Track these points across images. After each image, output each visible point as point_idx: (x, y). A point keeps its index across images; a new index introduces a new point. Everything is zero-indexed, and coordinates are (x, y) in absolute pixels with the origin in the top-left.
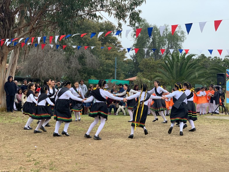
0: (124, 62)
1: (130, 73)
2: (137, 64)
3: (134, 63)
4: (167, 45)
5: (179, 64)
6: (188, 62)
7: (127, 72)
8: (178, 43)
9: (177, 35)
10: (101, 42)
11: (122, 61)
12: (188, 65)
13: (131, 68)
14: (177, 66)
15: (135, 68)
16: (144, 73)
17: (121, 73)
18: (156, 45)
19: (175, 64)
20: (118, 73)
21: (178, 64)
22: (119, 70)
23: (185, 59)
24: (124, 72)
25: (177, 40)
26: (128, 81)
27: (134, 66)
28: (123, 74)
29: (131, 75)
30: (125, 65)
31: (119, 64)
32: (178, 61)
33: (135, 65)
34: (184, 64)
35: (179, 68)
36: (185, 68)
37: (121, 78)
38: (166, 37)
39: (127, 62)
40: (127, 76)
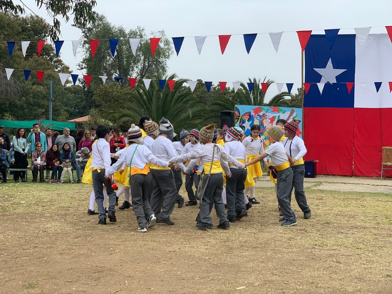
0: (66, 89)
9: (159, 46)
11: (63, 88)
14: (158, 98)
15: (87, 101)
17: (61, 110)
18: (123, 62)
19: (154, 95)
21: (160, 94)
22: (58, 104)
24: (66, 108)
28: (66, 110)
29: (79, 113)
32: (160, 91)
33: (86, 96)
35: (161, 102)
38: (140, 49)
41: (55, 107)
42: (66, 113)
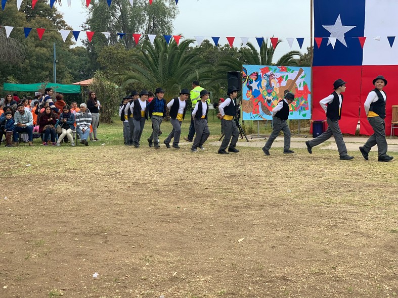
0: (70, 51)
1: (82, 73)
2: (94, 57)
3: (89, 54)
4: (146, 22)
5: (167, 57)
6: (182, 52)
7: (76, 70)
8: (166, 20)
9: (164, 5)
10: (26, 15)
11: (67, 50)
12: (182, 58)
13: (83, 62)
14: (164, 59)
15: (92, 63)
16: (107, 72)
17: (66, 72)
18: (128, 22)
19: (160, 56)
20: (60, 71)
21: (165, 56)
22: (62, 66)
23: (177, 48)
24: (70, 70)
25: (164, 14)
26: (79, 87)
27: (89, 59)
28: (70, 73)
29: (83, 75)
30: (72, 57)
31: (61, 55)
32: (166, 51)
33: (91, 59)
34: (176, 56)
35: (167, 64)
36: (177, 63)
37: (65, 80)
38: (145, 9)
39: (77, 51)
40: (77, 78)
41: (59, 69)
42: (70, 76)
